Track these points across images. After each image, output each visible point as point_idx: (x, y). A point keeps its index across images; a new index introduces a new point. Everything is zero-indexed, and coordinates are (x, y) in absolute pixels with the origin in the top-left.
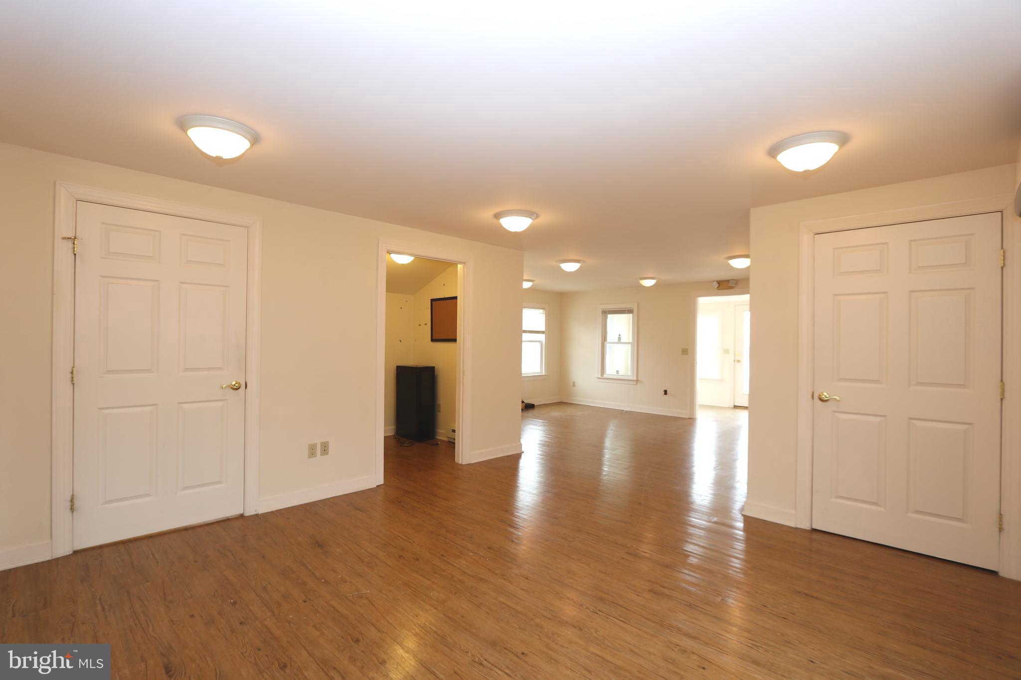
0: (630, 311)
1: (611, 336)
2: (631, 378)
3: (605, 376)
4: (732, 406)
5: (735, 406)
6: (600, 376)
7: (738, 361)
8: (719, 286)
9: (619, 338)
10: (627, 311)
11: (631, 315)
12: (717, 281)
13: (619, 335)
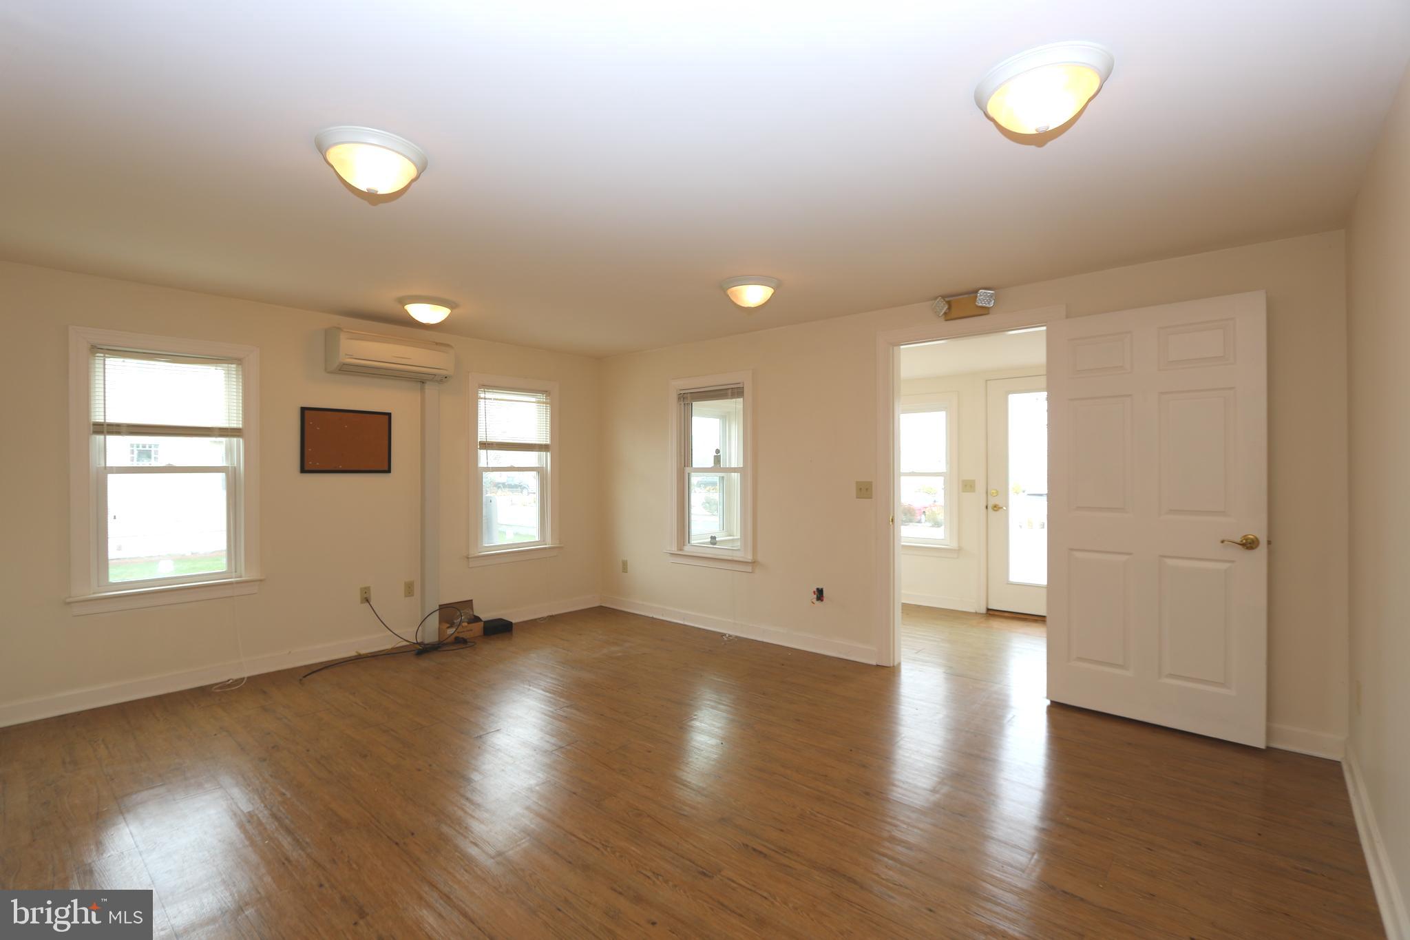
0: (735, 392)
1: (702, 455)
2: (738, 556)
3: (688, 549)
4: (984, 610)
5: (988, 610)
6: (674, 549)
7: (996, 508)
8: (949, 308)
9: (717, 459)
10: (730, 391)
11: (741, 400)
12: (943, 297)
13: (718, 451)
